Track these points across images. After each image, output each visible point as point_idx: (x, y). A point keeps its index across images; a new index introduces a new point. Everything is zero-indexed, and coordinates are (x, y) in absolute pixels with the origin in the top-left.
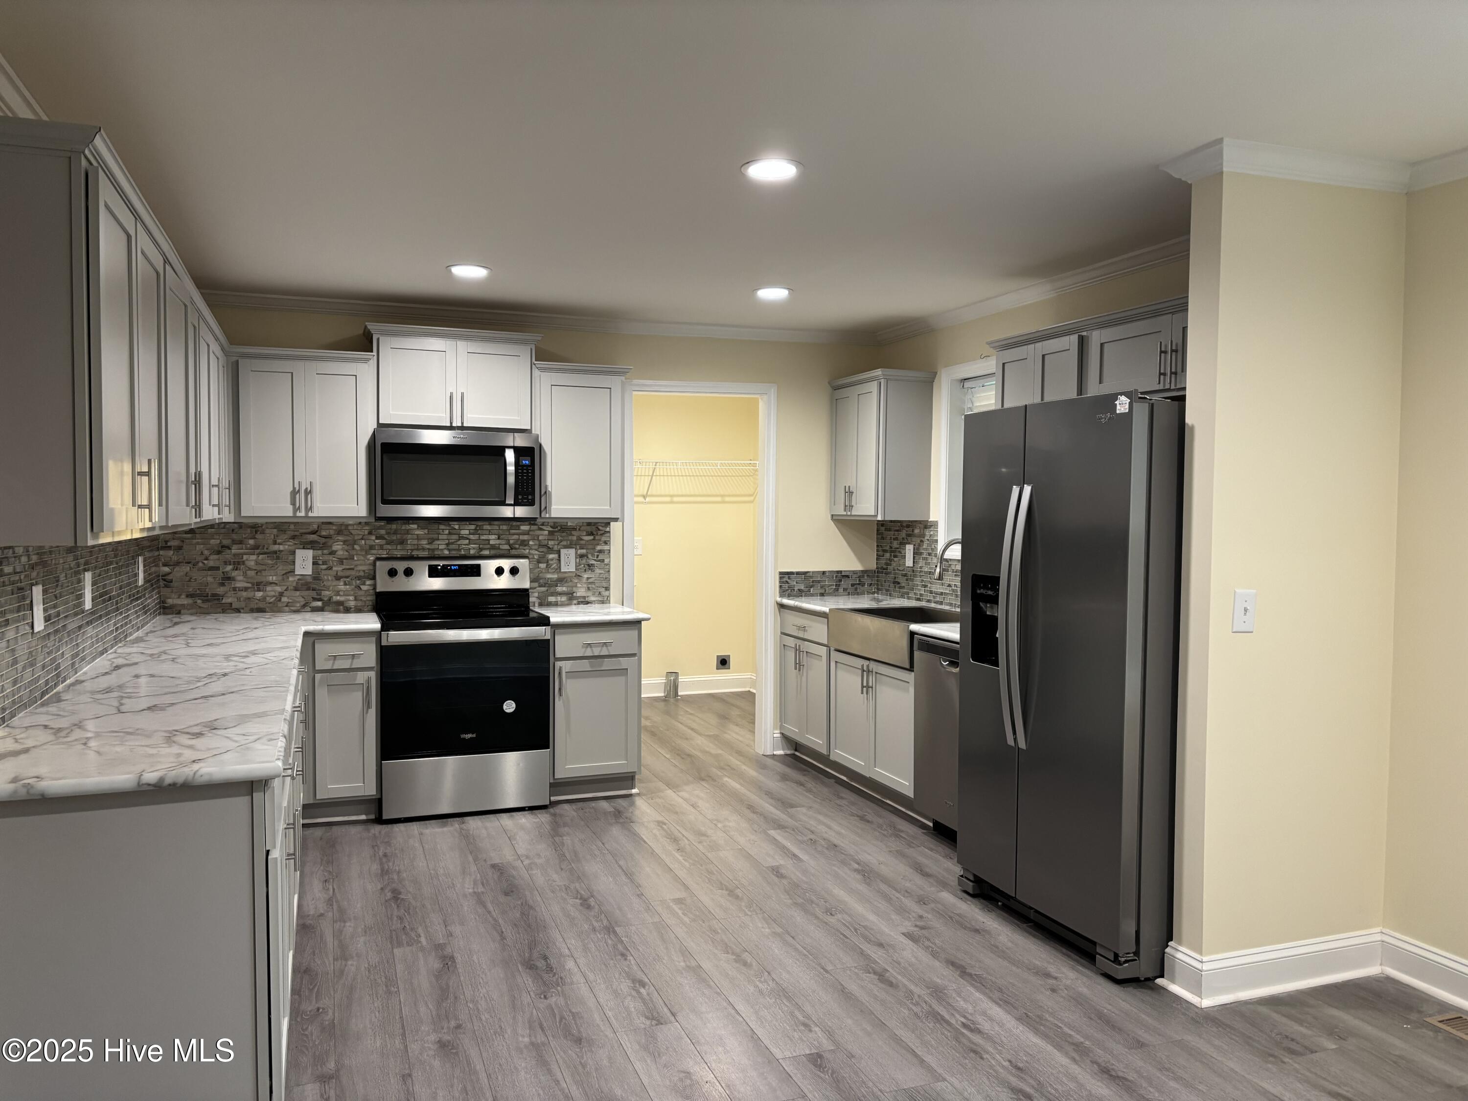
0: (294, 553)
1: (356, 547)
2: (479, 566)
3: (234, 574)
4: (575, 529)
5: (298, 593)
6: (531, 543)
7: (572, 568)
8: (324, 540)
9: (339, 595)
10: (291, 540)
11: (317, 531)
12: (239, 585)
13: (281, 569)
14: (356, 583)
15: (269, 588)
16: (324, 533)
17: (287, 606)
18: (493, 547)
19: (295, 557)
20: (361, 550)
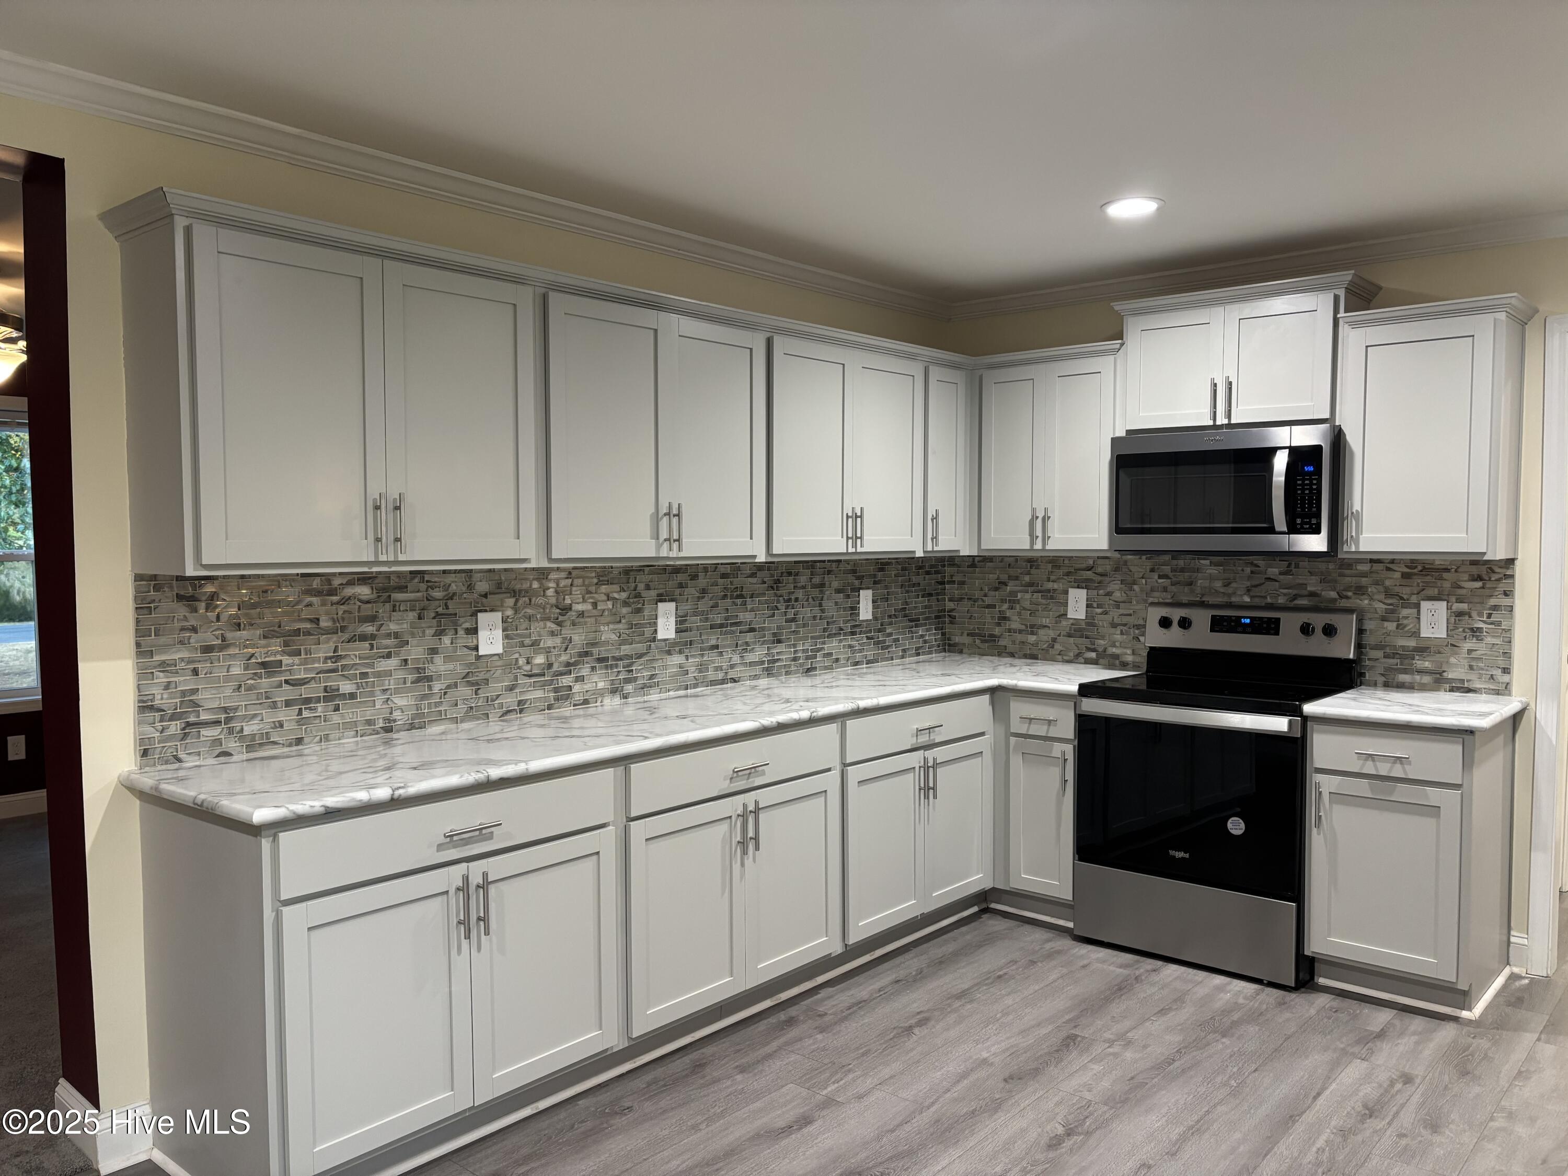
0: (1066, 593)
2: (1278, 620)
3: (1010, 613)
4: (1447, 570)
5: (1071, 640)
7: (1440, 632)
8: (1099, 578)
9: (1114, 646)
11: (1093, 567)
13: (1055, 610)
14: (1134, 632)
15: (1042, 632)
16: (1100, 570)
17: (1059, 654)
19: (1068, 597)
20: (1142, 590)
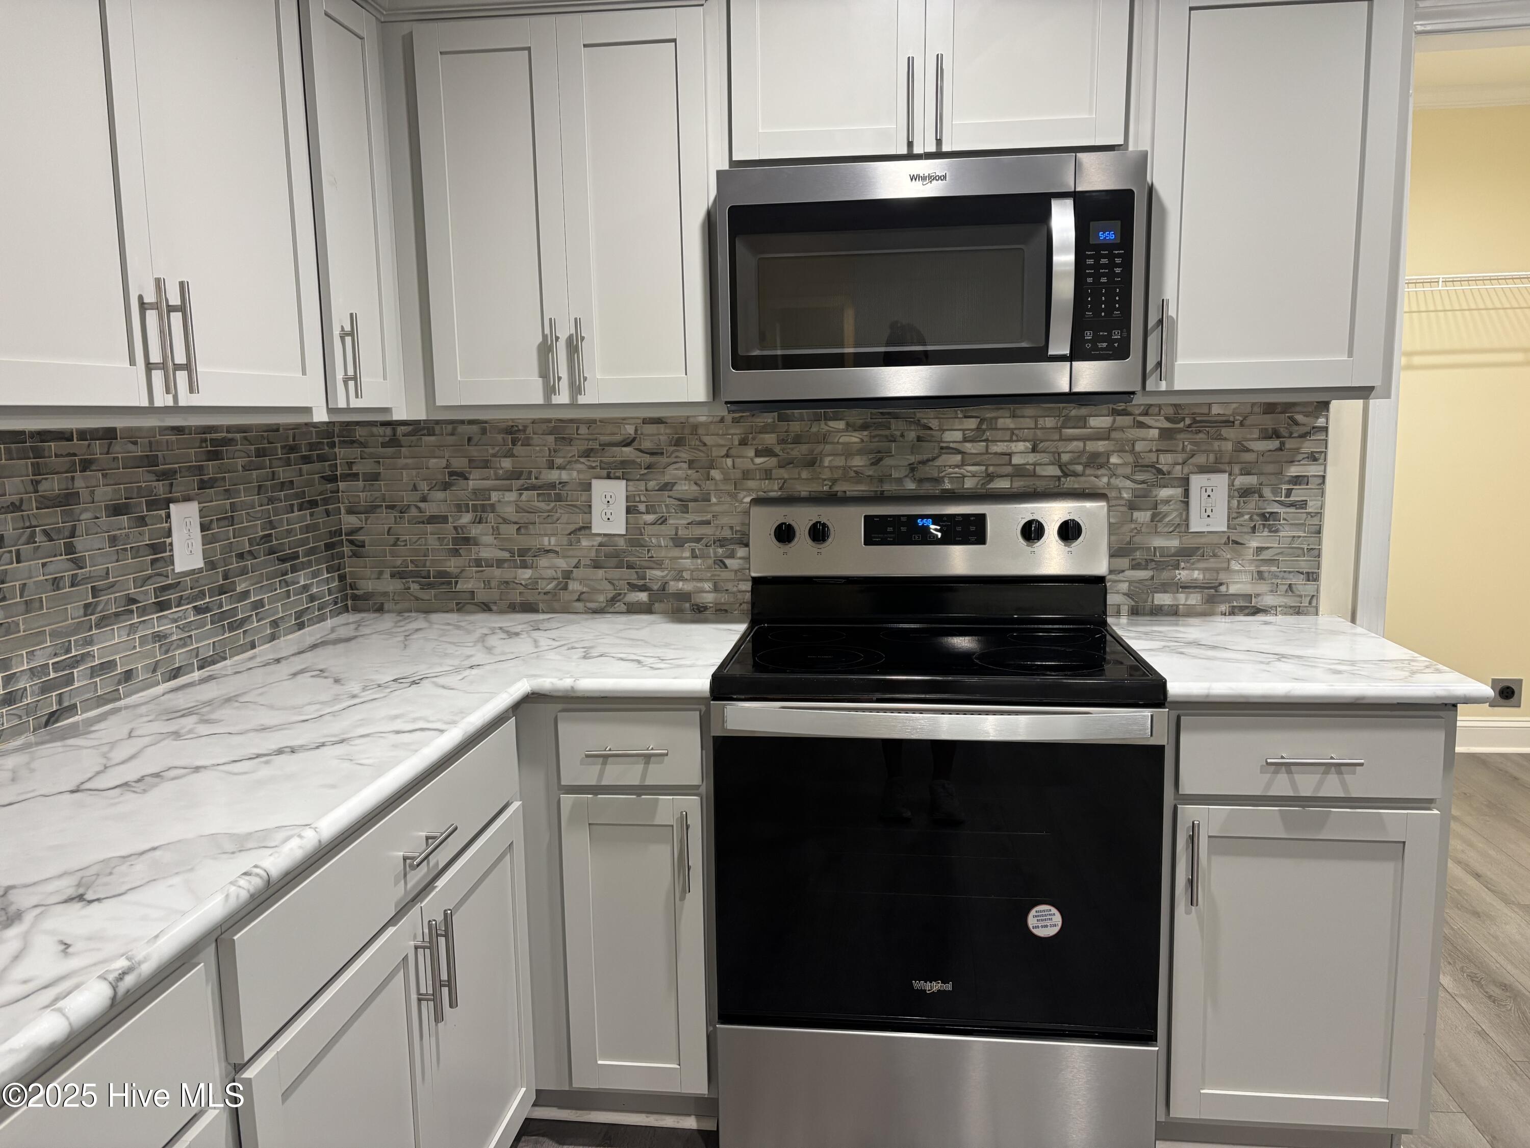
0: (588, 487)
1: (715, 473)
2: (981, 518)
3: (475, 531)
5: (600, 573)
6: (1114, 460)
7: (1219, 524)
8: (648, 459)
9: (681, 579)
10: (582, 460)
11: (634, 440)
12: (486, 553)
13: (567, 520)
14: (715, 553)
15: (543, 562)
16: (647, 444)
17: (578, 600)
18: (1020, 472)
19: (590, 495)
20: (726, 480)
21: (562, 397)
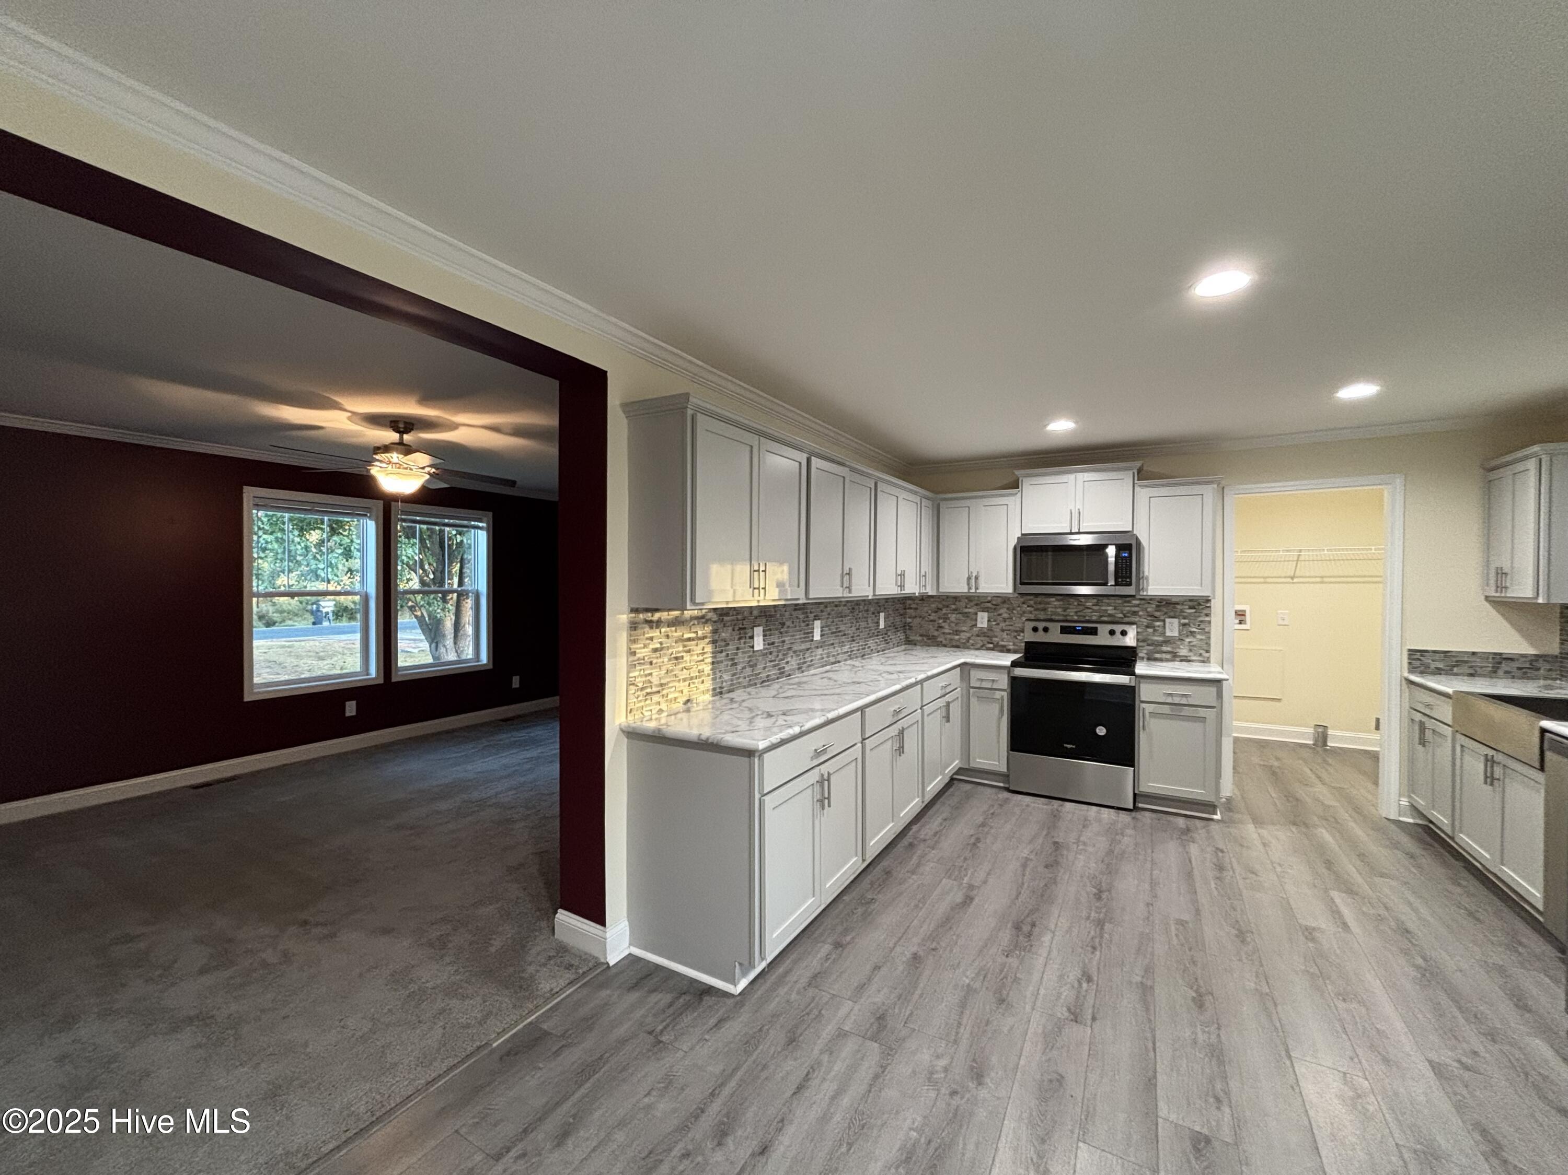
0: (976, 614)
1: (1015, 611)
2: (1096, 628)
3: (943, 624)
4: (1177, 603)
5: (979, 638)
6: (1141, 613)
7: (1176, 634)
8: (994, 607)
9: (1003, 641)
10: (975, 606)
11: (991, 602)
12: (947, 631)
13: (970, 623)
14: (1014, 634)
15: (962, 634)
16: (995, 604)
17: (972, 645)
18: (1110, 615)
19: (977, 616)
20: (1018, 613)
21: (973, 590)
